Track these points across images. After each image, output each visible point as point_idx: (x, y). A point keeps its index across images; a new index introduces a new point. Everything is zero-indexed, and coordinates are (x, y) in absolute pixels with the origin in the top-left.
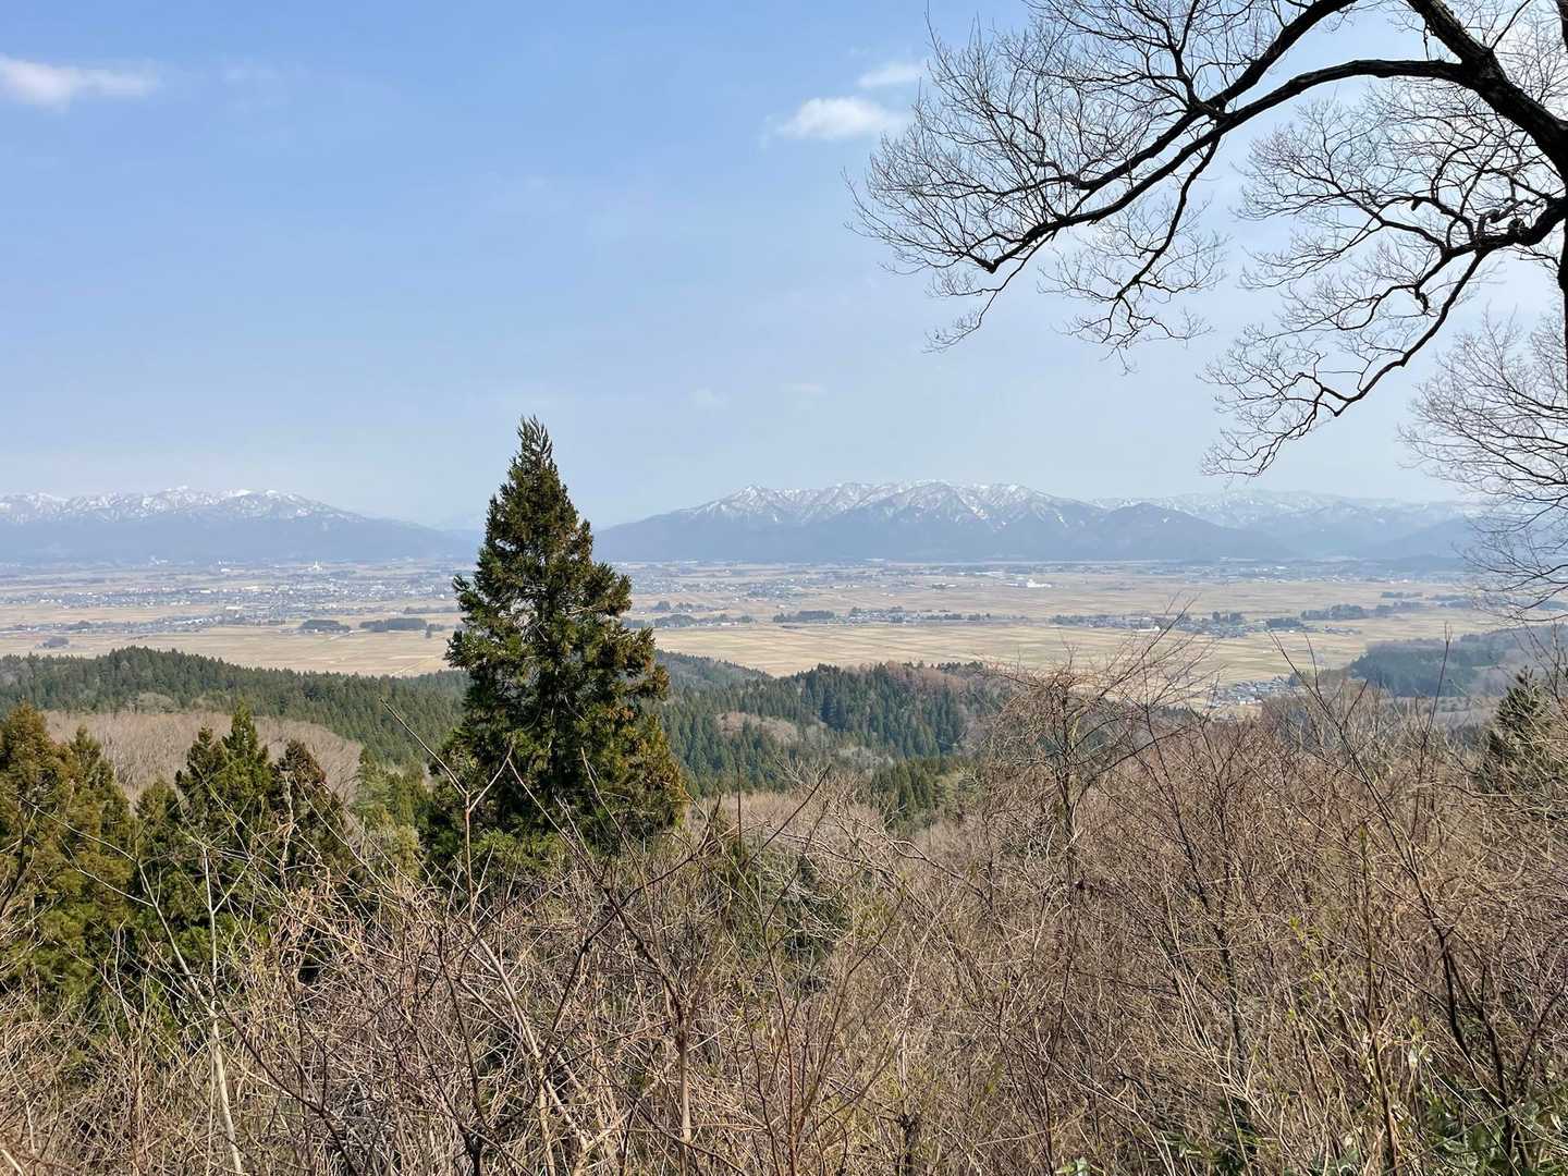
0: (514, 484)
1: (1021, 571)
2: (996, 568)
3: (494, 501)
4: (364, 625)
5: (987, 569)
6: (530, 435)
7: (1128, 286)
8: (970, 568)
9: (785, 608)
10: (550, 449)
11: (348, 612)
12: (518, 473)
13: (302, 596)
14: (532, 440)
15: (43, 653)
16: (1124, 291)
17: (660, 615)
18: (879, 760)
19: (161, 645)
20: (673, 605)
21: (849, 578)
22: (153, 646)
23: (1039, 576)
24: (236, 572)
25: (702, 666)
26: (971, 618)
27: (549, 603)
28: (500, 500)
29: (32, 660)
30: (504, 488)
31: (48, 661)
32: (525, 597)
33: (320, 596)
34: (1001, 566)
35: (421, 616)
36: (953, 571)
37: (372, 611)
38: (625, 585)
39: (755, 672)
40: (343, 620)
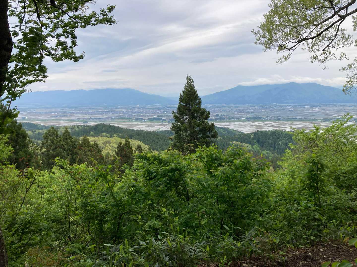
0: (185, 90)
1: (314, 106)
2: (308, 105)
3: (181, 94)
4: (149, 119)
5: (305, 106)
6: (189, 79)
7: (326, 48)
8: (300, 105)
9: (248, 116)
10: (193, 83)
11: (145, 116)
12: (186, 88)
13: (135, 113)
14: (189, 80)
15: (83, 124)
16: (325, 49)
17: (216, 118)
18: (273, 155)
19: (107, 123)
20: (220, 115)
21: (266, 108)
22: (105, 123)
23: (320, 107)
24: (121, 107)
25: (227, 130)
26: (300, 119)
27: (192, 117)
28: (182, 94)
29: (81, 126)
30: (183, 92)
31: (84, 126)
32: (187, 115)
33: (139, 112)
34: (309, 105)
35: (161, 117)
36: (295, 106)
37: (150, 116)
38: (209, 112)
39: (240, 132)
40: (144, 118)
